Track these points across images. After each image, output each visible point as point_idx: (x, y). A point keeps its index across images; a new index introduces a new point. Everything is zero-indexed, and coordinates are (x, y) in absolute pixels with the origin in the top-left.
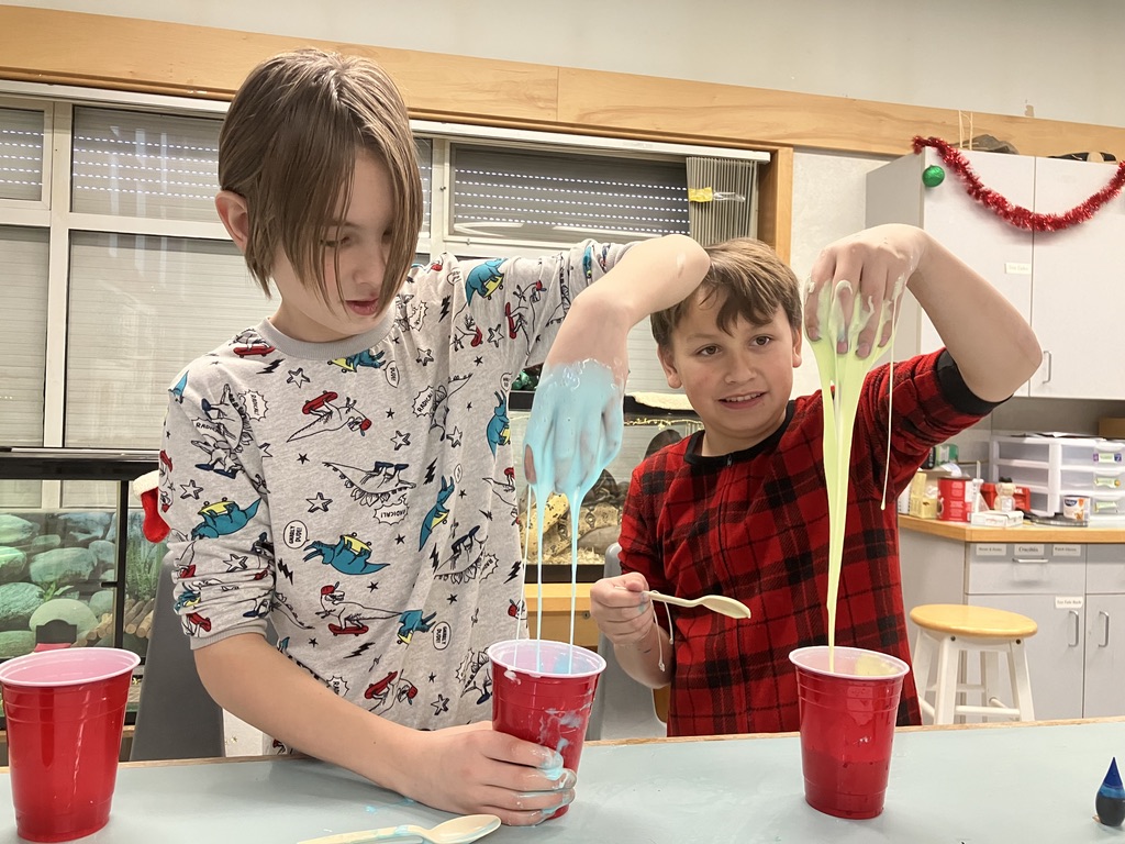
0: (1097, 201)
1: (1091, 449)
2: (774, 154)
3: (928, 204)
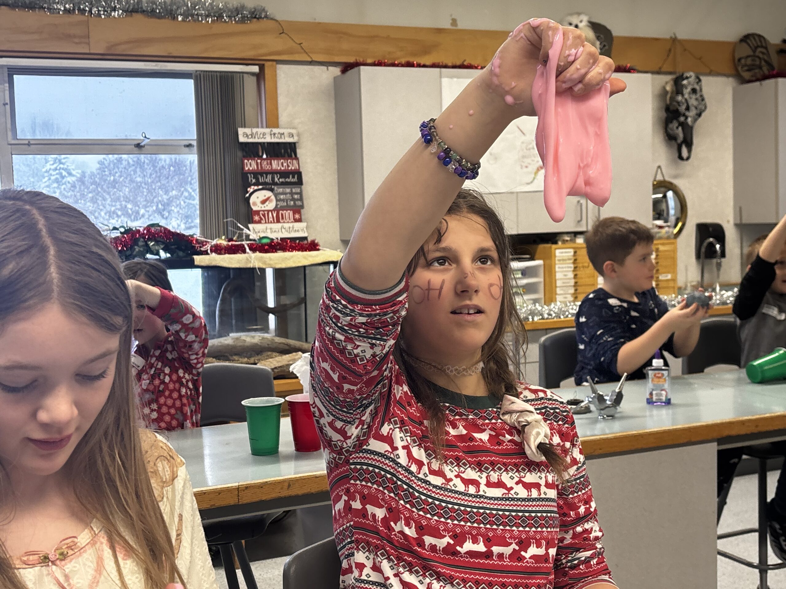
2: (262, 67)
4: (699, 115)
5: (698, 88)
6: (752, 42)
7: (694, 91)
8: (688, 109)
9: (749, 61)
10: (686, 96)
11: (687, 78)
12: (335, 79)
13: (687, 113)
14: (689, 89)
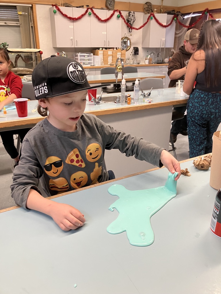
0: (83, 16)
1: (84, 55)
2: (32, 5)
3: (55, 16)
4: (134, 22)
5: (134, 15)
6: (148, 4)
7: (133, 16)
8: (131, 20)
9: (147, 9)
10: (131, 17)
11: (131, 12)
12: (50, 9)
13: (131, 21)
14: (132, 15)
